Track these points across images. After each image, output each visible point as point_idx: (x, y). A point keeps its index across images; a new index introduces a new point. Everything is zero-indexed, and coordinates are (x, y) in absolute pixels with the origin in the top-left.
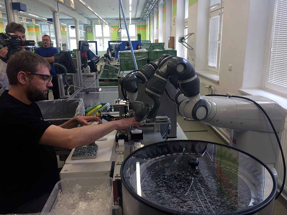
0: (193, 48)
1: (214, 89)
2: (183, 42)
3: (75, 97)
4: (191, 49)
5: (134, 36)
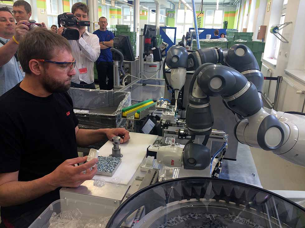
0: (288, 41)
2: (276, 33)
3: (130, 88)
4: (285, 42)
5: (221, 23)
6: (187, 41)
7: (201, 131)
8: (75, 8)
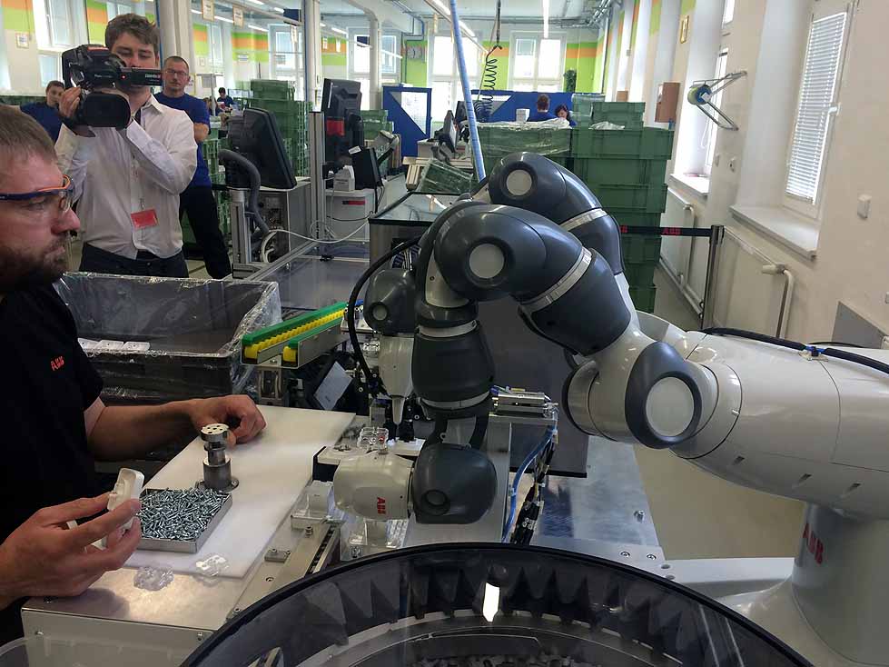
0: (739, 126)
1: (795, 276)
2: (704, 102)
3: (284, 269)
4: (731, 129)
5: (556, 76)
6: (459, 128)
7: (456, 405)
8: (114, 31)
